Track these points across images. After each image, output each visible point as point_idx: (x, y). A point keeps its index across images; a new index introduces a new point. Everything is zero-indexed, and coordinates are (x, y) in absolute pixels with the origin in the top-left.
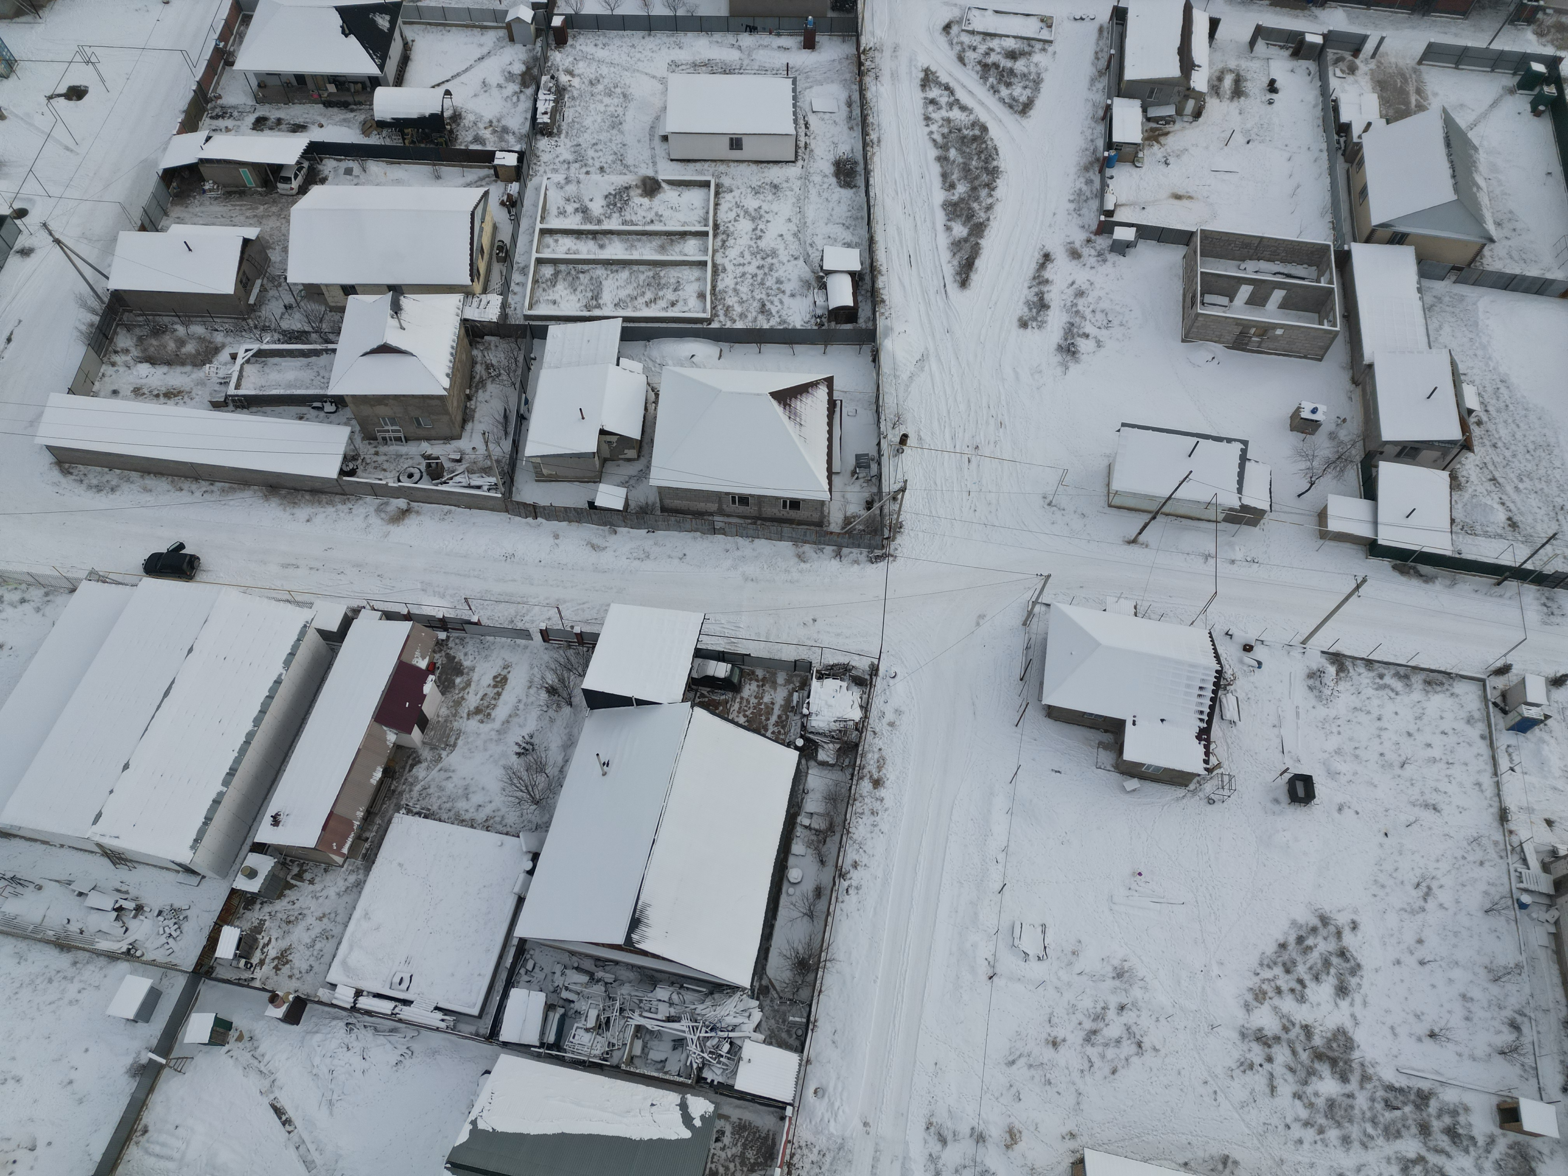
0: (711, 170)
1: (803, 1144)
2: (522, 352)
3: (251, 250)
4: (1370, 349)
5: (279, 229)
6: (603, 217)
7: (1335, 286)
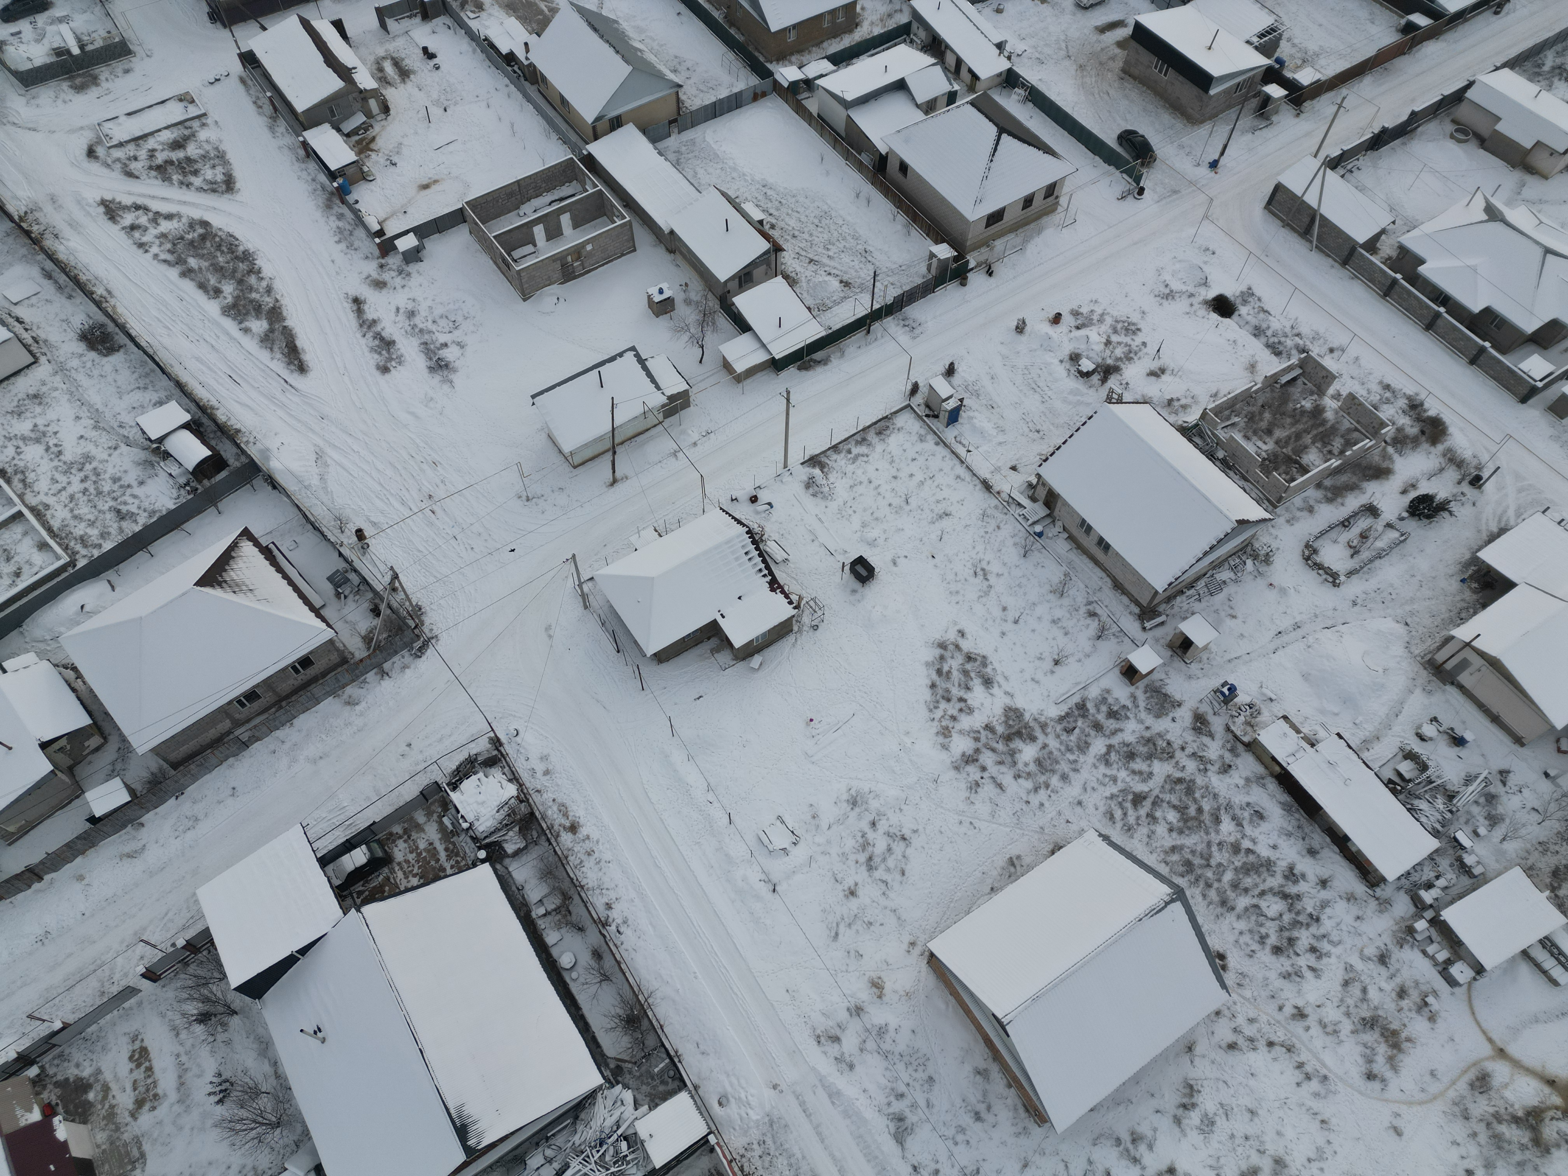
1: (742, 1151)
4: (663, 219)
7: (600, 187)
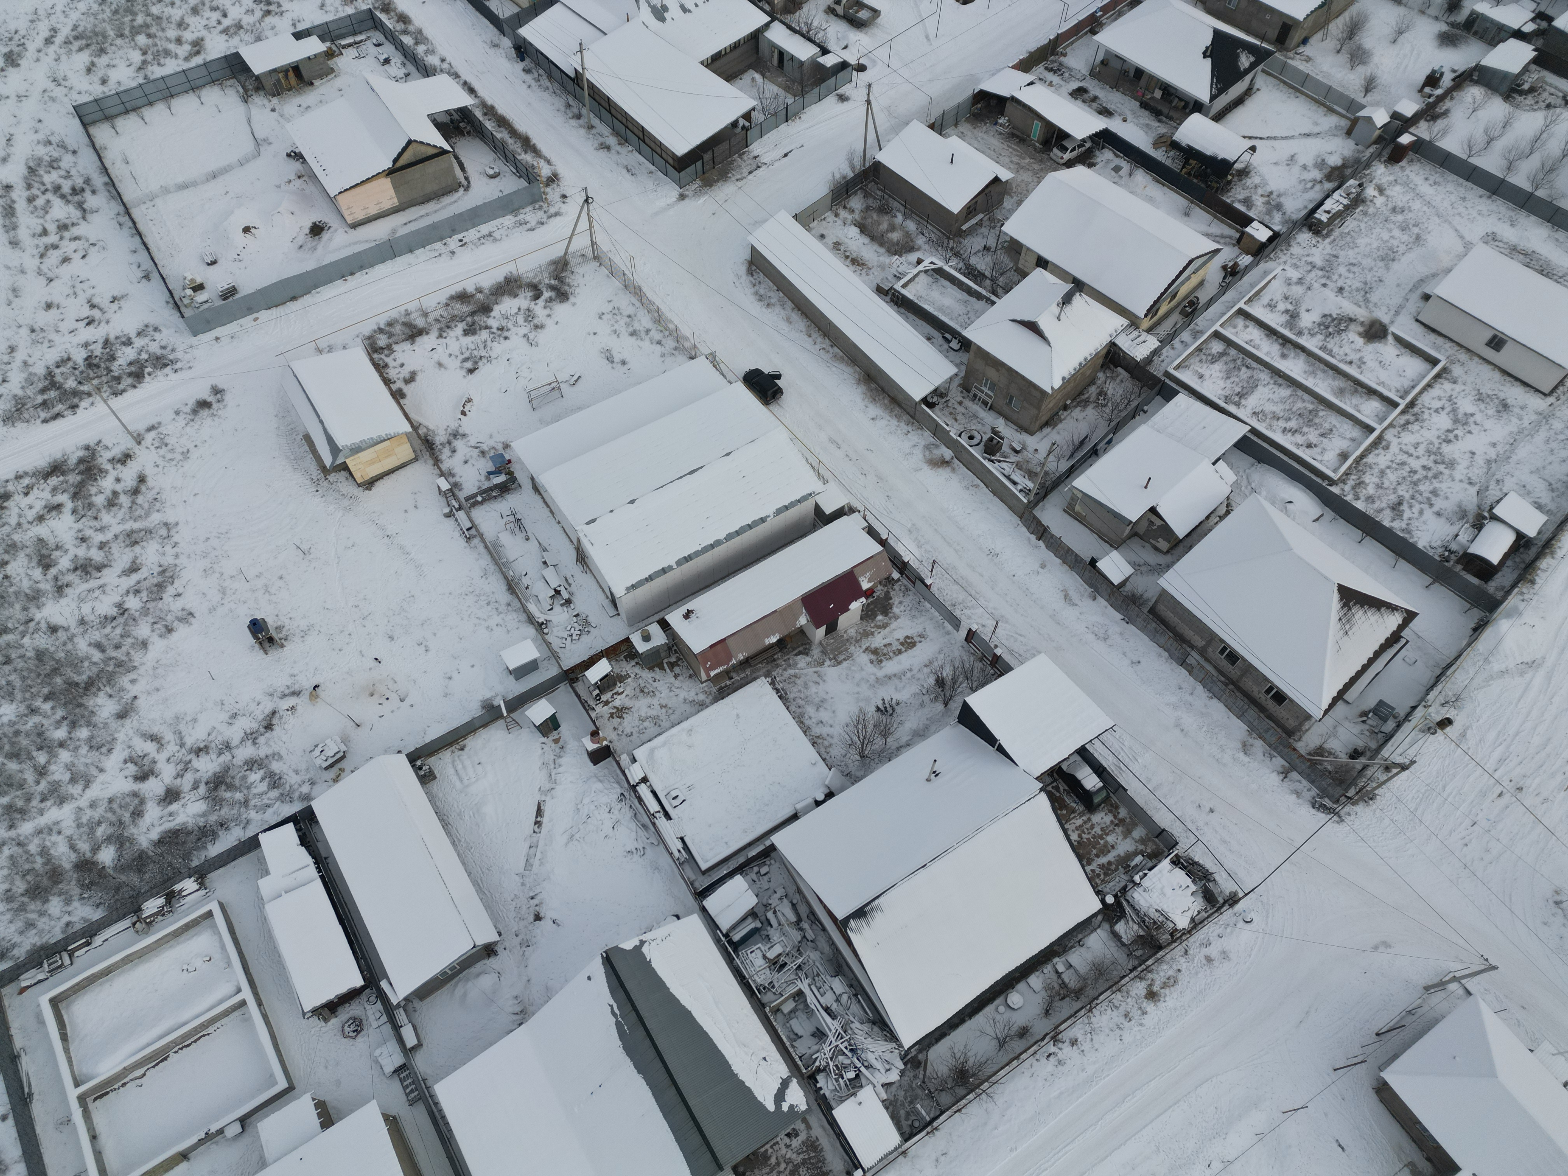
0: (1450, 352)
2: (1140, 400)
3: (995, 189)
5: (1027, 184)
6: (1306, 332)
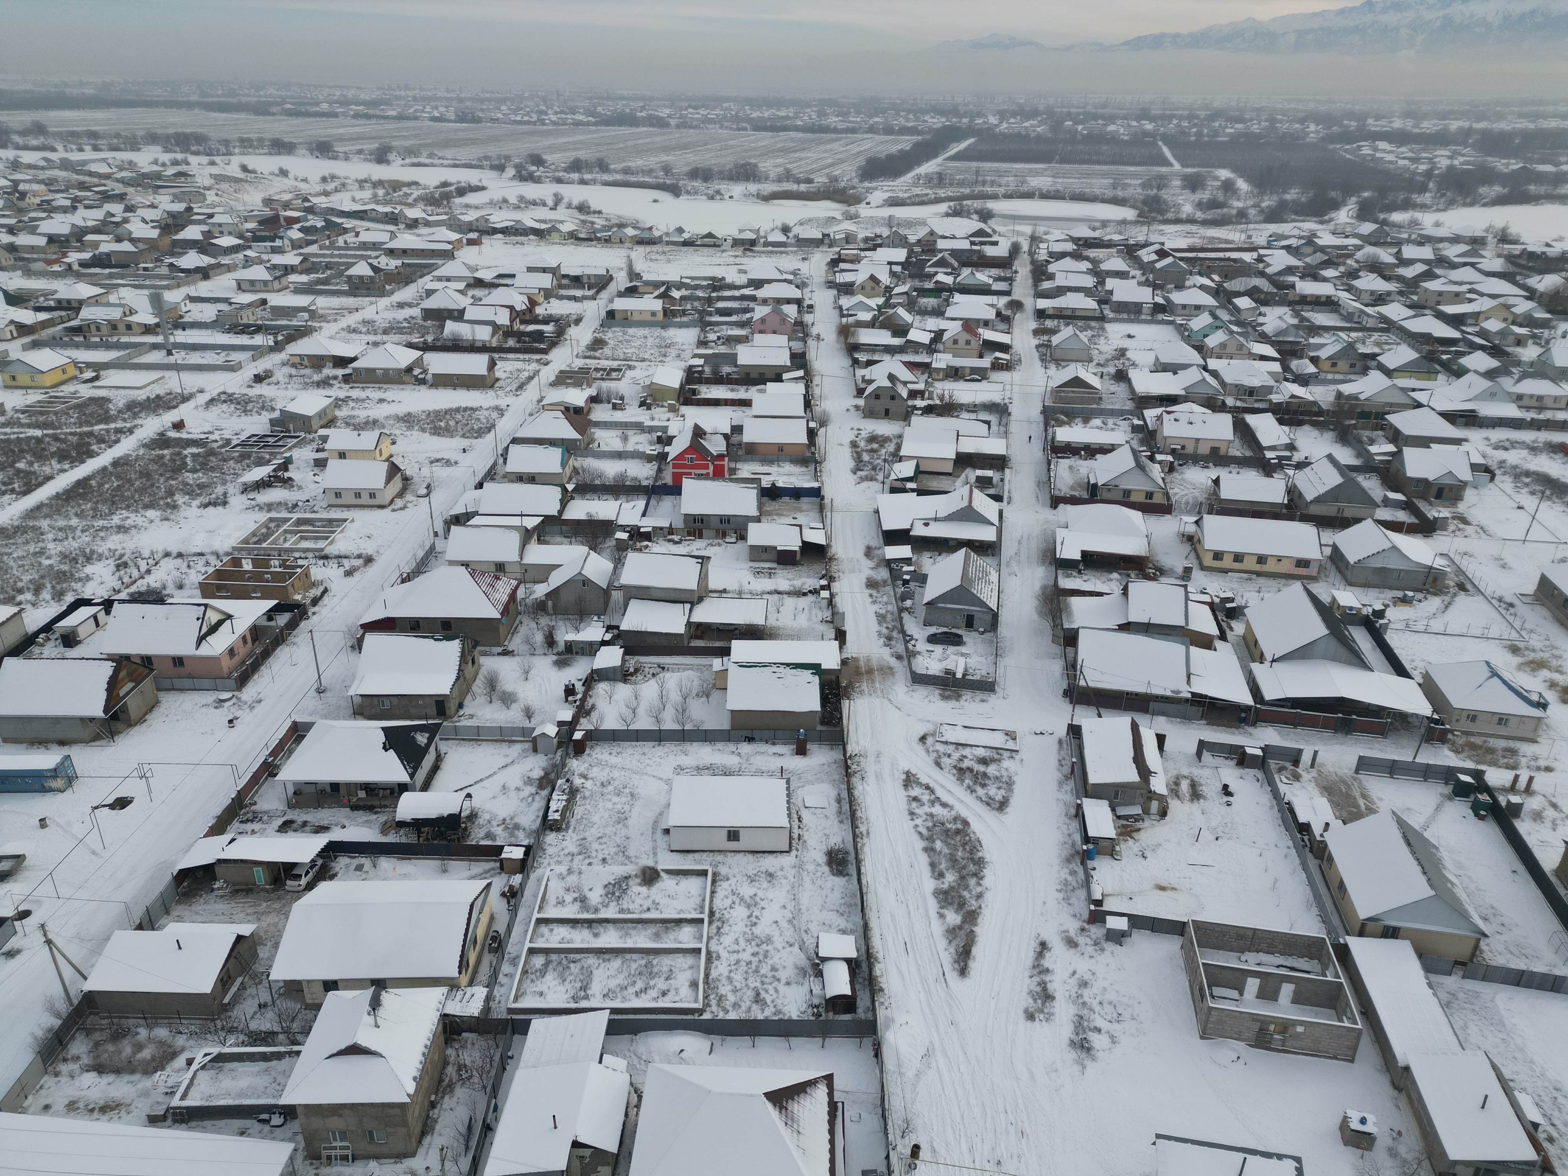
0: (709, 860)
2: (500, 1050)
3: (242, 947)
4: (1402, 1050)
5: (276, 925)
6: (600, 906)
7: (1343, 980)
